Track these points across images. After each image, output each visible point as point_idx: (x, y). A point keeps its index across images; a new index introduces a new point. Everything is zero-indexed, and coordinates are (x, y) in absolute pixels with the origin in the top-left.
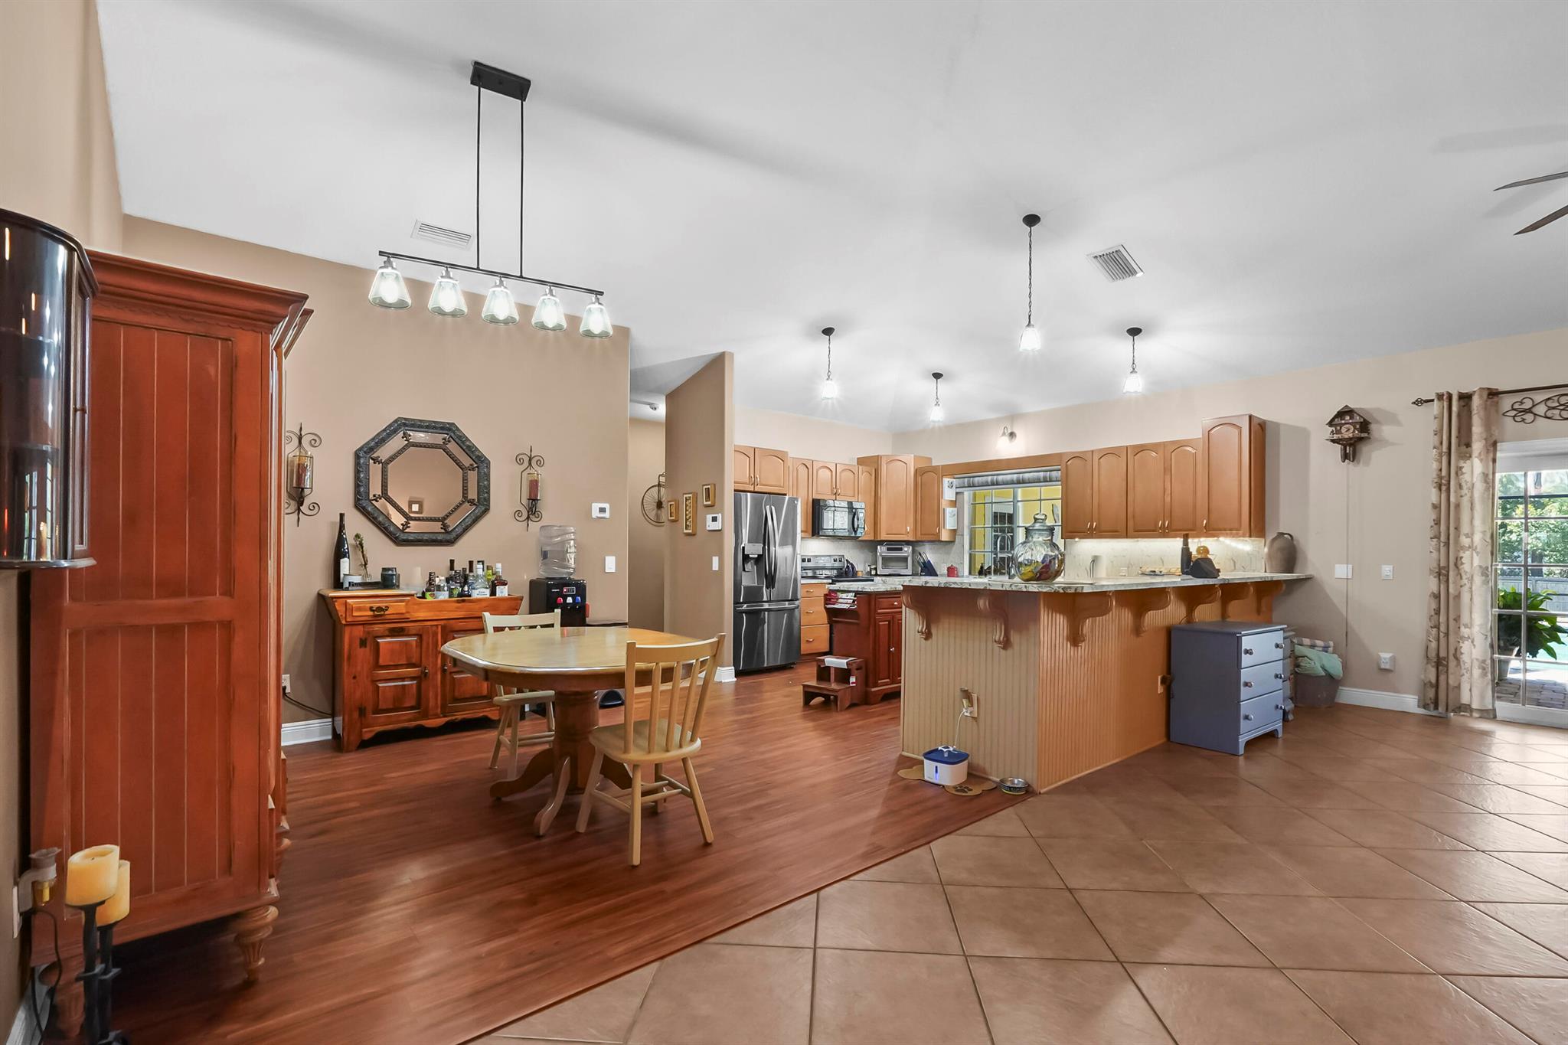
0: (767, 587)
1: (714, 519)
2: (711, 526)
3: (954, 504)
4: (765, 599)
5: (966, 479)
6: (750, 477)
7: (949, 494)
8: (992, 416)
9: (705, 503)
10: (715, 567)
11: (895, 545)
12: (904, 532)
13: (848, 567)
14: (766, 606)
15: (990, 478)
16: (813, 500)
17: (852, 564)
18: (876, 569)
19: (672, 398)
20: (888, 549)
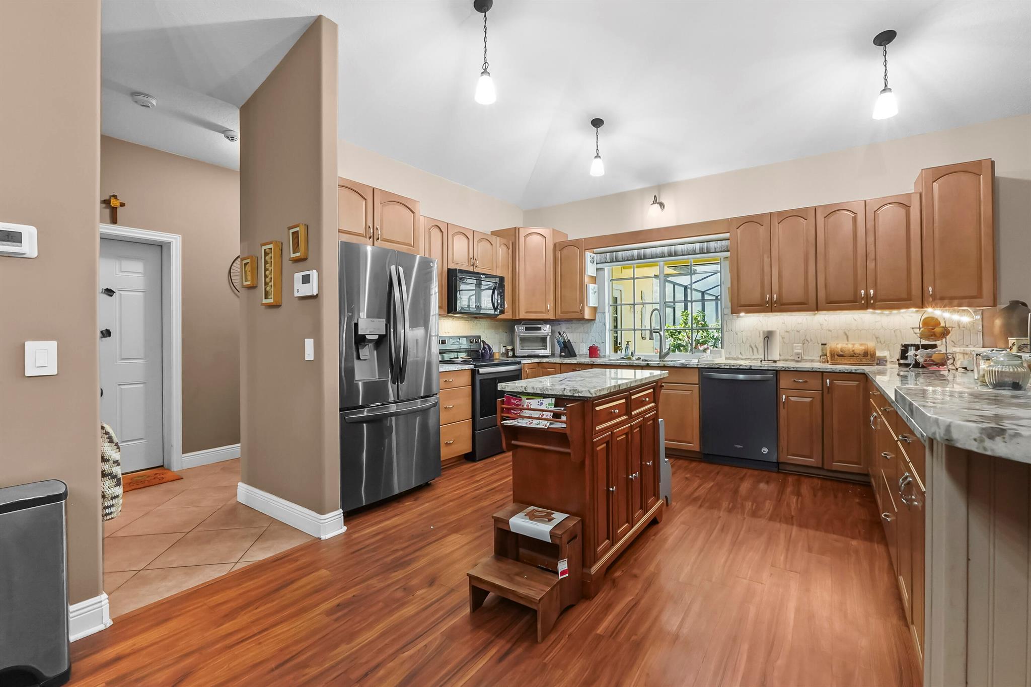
0: (394, 382)
1: (306, 280)
2: (301, 290)
3: (594, 280)
4: (391, 398)
5: (608, 254)
6: (367, 227)
7: (591, 270)
8: (639, 186)
9: (293, 256)
10: (309, 355)
11: (532, 324)
12: (544, 311)
13: (484, 348)
14: (393, 408)
15: (636, 252)
16: (449, 270)
17: (488, 345)
18: (513, 350)
19: (247, 112)
20: (527, 329)
